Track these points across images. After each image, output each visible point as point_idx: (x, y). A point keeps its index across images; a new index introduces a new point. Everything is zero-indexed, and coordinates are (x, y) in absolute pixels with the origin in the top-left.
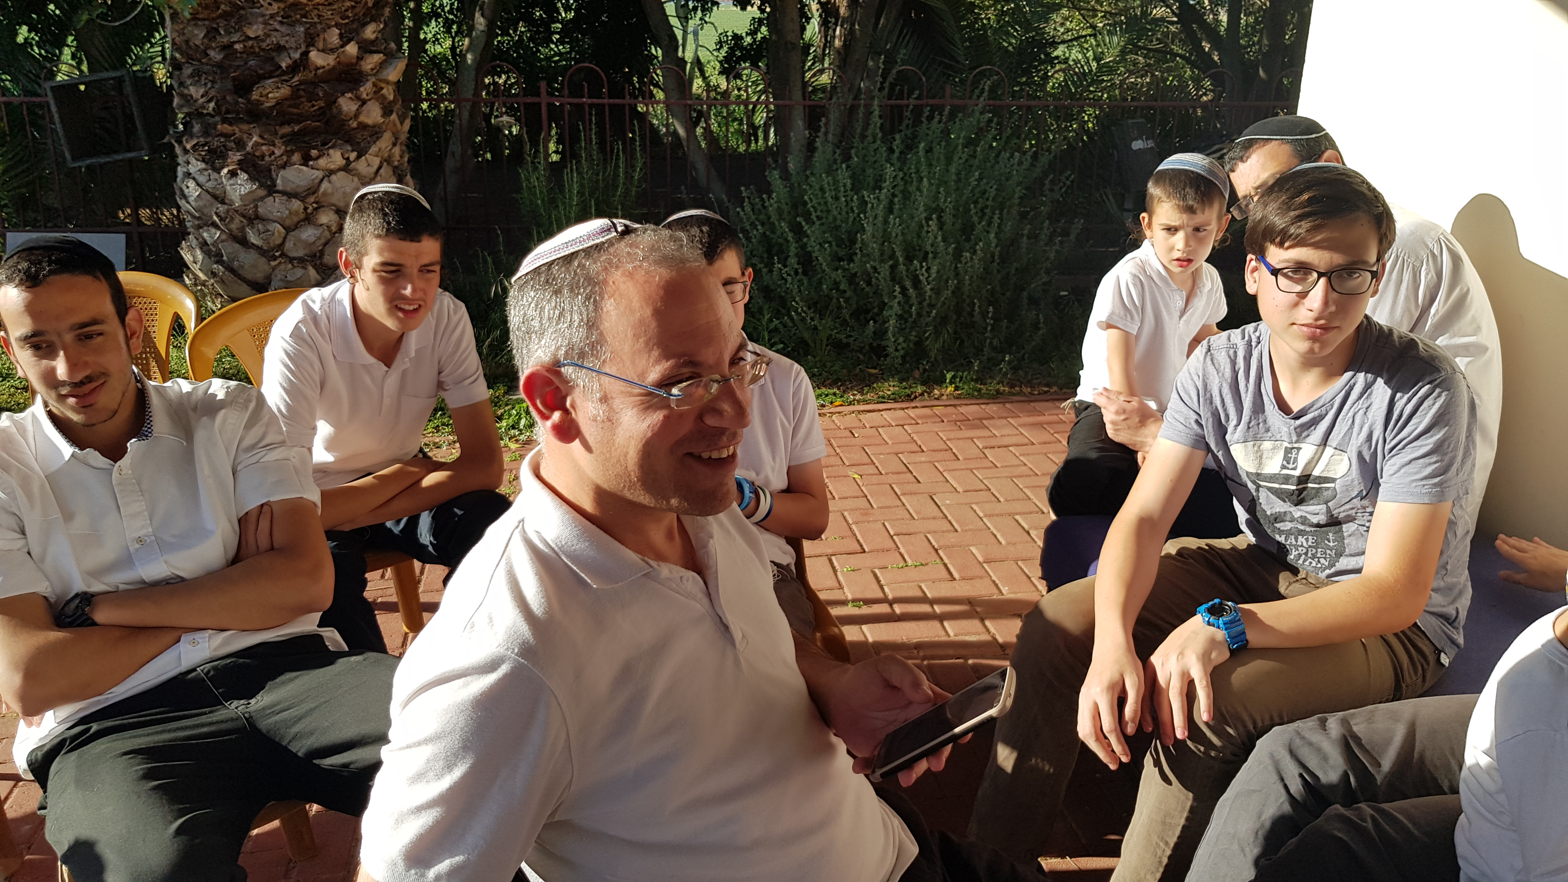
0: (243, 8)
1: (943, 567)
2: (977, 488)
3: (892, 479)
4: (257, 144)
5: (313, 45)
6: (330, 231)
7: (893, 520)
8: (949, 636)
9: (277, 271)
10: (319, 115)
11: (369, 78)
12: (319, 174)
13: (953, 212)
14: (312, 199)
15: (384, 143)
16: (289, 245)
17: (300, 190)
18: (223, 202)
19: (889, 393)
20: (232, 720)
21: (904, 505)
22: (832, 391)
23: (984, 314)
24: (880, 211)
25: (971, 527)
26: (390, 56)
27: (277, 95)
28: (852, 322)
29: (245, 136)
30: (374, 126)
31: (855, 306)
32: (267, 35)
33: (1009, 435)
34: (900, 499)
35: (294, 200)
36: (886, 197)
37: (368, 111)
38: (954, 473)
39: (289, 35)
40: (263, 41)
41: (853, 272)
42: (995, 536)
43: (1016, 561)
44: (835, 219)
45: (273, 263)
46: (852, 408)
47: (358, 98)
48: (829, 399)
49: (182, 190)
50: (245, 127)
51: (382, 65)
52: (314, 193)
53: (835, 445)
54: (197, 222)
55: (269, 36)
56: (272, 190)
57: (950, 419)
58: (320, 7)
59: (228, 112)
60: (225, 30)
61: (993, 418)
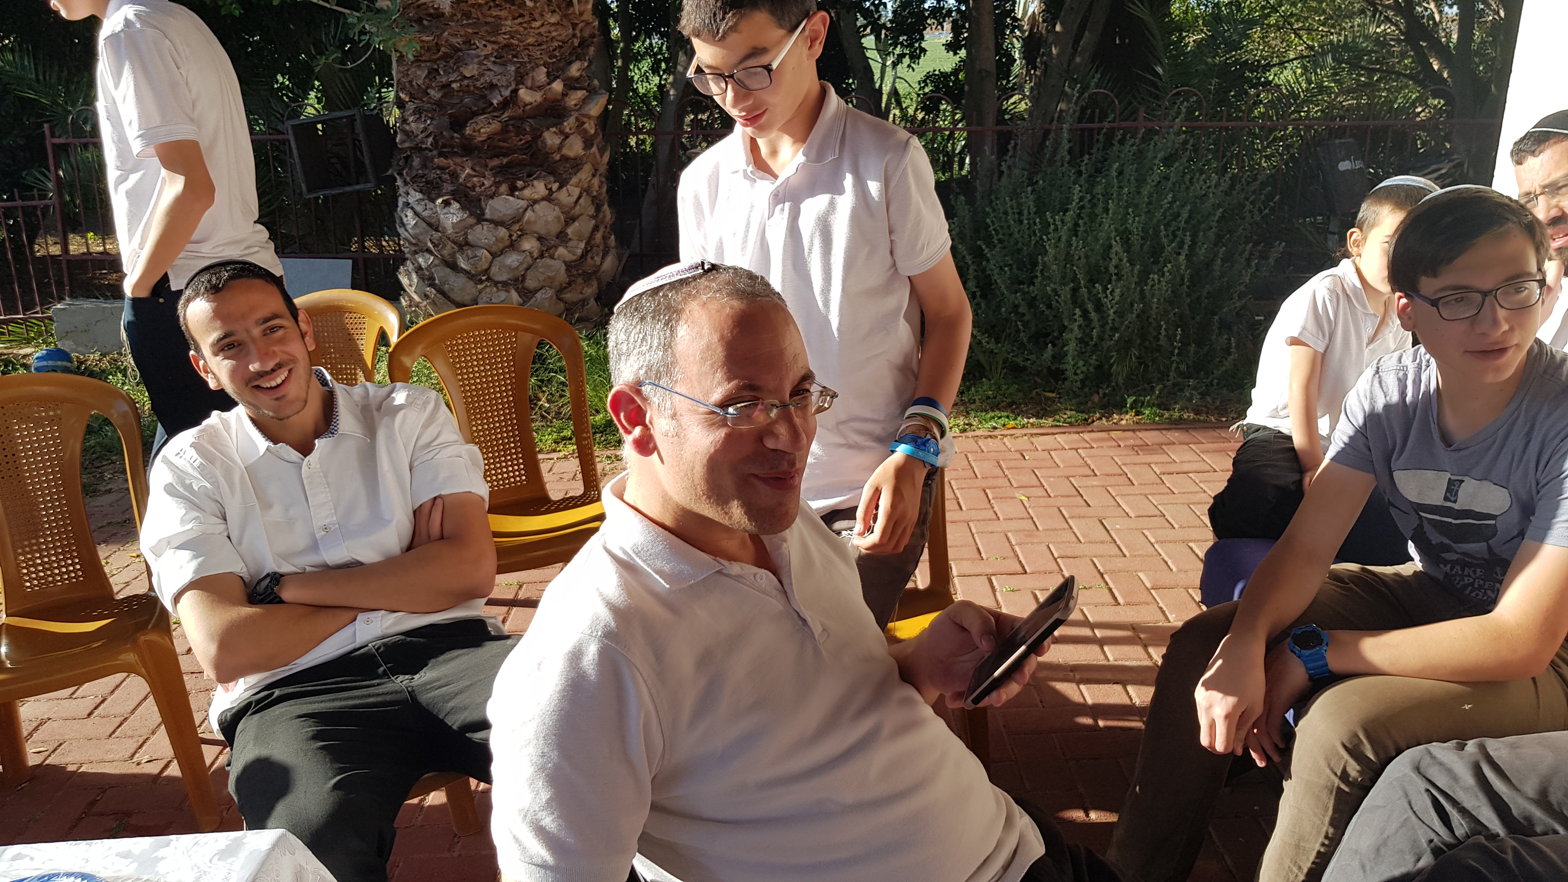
0: (460, 50)
1: (1107, 591)
2: (1150, 514)
3: (1060, 502)
4: (469, 176)
5: (523, 84)
6: (532, 257)
7: (1058, 543)
8: (1108, 660)
9: (483, 294)
10: (527, 148)
11: (573, 113)
12: (523, 203)
13: (1141, 234)
14: (516, 227)
15: (584, 174)
16: (494, 270)
17: (505, 219)
18: (437, 230)
19: (1065, 416)
20: (396, 692)
21: (1071, 528)
22: (1005, 414)
23: (1171, 338)
24: (1064, 233)
25: (1140, 553)
26: (592, 92)
27: (488, 130)
28: (1030, 346)
29: (459, 168)
30: (575, 159)
31: (1033, 329)
32: (481, 75)
33: (1189, 462)
34: (1067, 522)
35: (500, 228)
36: (1072, 219)
37: (571, 145)
38: (1127, 497)
39: (500, 74)
40: (477, 80)
41: (1033, 295)
42: (1166, 563)
43: (1186, 589)
44: (1016, 243)
45: (480, 287)
46: (1025, 431)
47: (562, 132)
48: (1002, 421)
49: (401, 219)
50: (458, 160)
51: (585, 101)
52: (518, 221)
53: (1004, 466)
54: (413, 249)
55: (483, 75)
56: (480, 218)
57: (1128, 443)
58: (530, 48)
59: (444, 146)
60: (444, 72)
61: (1174, 444)
